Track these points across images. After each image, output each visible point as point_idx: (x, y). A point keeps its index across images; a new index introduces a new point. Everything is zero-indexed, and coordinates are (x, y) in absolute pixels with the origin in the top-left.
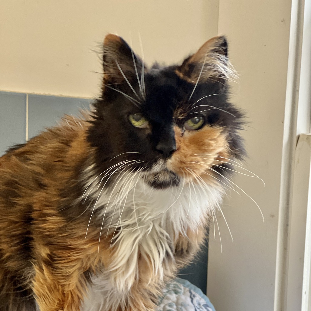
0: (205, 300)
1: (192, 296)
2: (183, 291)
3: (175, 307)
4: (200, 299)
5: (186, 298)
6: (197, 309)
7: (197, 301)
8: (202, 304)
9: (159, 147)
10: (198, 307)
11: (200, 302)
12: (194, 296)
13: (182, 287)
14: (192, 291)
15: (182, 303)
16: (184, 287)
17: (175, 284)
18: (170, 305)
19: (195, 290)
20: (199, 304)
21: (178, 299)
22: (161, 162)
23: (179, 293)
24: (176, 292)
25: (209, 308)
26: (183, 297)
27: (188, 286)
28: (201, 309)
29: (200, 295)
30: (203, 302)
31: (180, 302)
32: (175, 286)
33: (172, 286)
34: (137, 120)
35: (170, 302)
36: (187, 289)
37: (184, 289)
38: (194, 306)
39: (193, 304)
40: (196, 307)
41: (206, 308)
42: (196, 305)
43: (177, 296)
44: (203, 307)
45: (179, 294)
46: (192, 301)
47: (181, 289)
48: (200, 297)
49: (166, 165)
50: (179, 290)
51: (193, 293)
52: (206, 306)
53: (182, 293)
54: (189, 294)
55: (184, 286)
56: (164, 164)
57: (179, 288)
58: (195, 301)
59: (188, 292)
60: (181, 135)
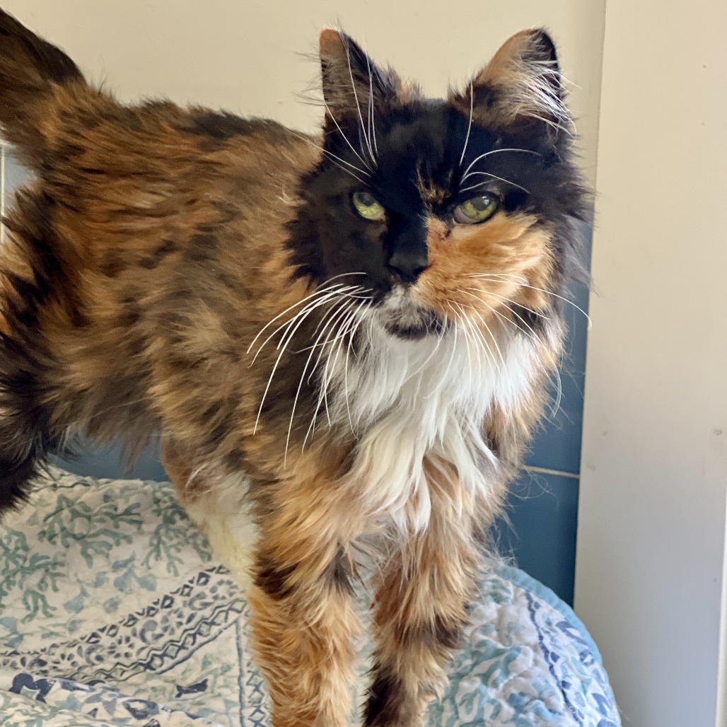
0: (563, 612)
1: (533, 607)
2: (512, 596)
3: (495, 633)
4: (552, 611)
5: (518, 611)
6: (543, 634)
7: (543, 617)
8: (554, 623)
9: (394, 261)
10: (547, 629)
11: (551, 617)
12: (537, 606)
13: (511, 587)
14: (532, 595)
15: (510, 623)
16: (515, 587)
17: (493, 581)
18: (485, 629)
19: (538, 593)
20: (549, 623)
21: (501, 614)
22: (399, 291)
23: (506, 599)
24: (498, 599)
25: (571, 630)
26: (512, 610)
27: (523, 584)
28: (553, 634)
29: (550, 602)
30: (557, 617)
31: (507, 620)
32: (495, 584)
33: (490, 584)
34: (368, 204)
35: (485, 622)
36: (522, 591)
37: (516, 591)
38: (538, 627)
39: (536, 625)
40: (542, 629)
41: (564, 631)
42: (542, 624)
43: (499, 606)
44: (558, 629)
45: (504, 603)
46: (532, 617)
47: (508, 591)
48: (551, 607)
49: (409, 296)
50: (505, 594)
51: (535, 599)
52: (564, 626)
53: (510, 601)
54: (526, 602)
55: (514, 584)
56: (404, 295)
57: (504, 588)
58: (538, 616)
59: (524, 598)
60: (443, 236)
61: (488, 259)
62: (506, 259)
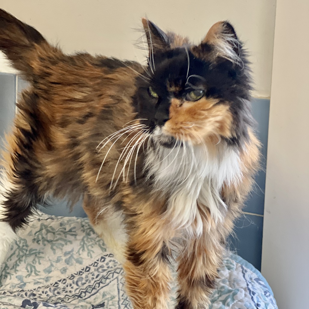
0: (257, 274)
1: (244, 272)
2: (235, 267)
3: (228, 283)
4: (252, 274)
5: (238, 273)
6: (248, 283)
7: (248, 276)
8: (253, 279)
10: (250, 281)
11: (252, 276)
12: (246, 271)
14: (244, 266)
15: (234, 279)
16: (236, 263)
17: (227, 260)
18: (224, 281)
19: (246, 266)
20: (251, 279)
21: (231, 275)
23: (232, 268)
24: (229, 268)
25: (261, 282)
26: (235, 273)
27: (240, 262)
28: (253, 283)
29: (251, 270)
30: (255, 276)
31: (233, 277)
32: (228, 262)
33: (226, 262)
35: (224, 278)
36: (239, 265)
37: (237, 265)
39: (245, 279)
40: (248, 281)
41: (257, 282)
42: (248, 279)
43: (230, 271)
44: (255, 281)
45: (232, 270)
46: (244, 276)
47: (233, 265)
48: (252, 272)
50: (232, 266)
51: (245, 268)
52: (257, 280)
53: (234, 269)
57: (231, 264)
58: (246, 276)
59: (241, 268)
60: (178, 106)
61: (196, 116)
62: (203, 117)
